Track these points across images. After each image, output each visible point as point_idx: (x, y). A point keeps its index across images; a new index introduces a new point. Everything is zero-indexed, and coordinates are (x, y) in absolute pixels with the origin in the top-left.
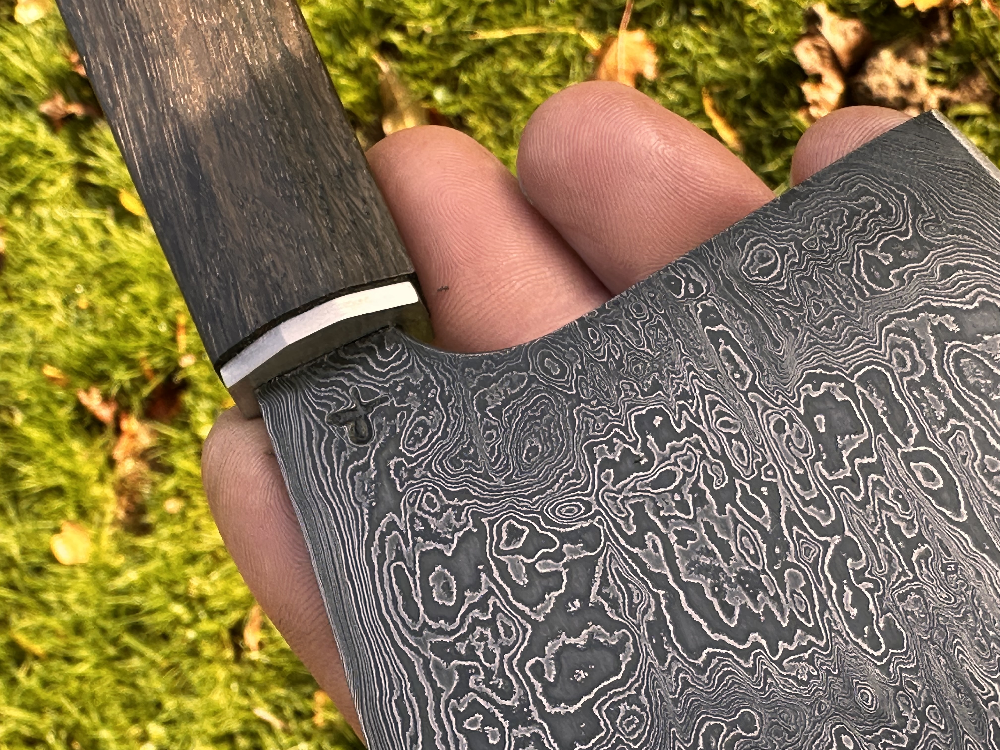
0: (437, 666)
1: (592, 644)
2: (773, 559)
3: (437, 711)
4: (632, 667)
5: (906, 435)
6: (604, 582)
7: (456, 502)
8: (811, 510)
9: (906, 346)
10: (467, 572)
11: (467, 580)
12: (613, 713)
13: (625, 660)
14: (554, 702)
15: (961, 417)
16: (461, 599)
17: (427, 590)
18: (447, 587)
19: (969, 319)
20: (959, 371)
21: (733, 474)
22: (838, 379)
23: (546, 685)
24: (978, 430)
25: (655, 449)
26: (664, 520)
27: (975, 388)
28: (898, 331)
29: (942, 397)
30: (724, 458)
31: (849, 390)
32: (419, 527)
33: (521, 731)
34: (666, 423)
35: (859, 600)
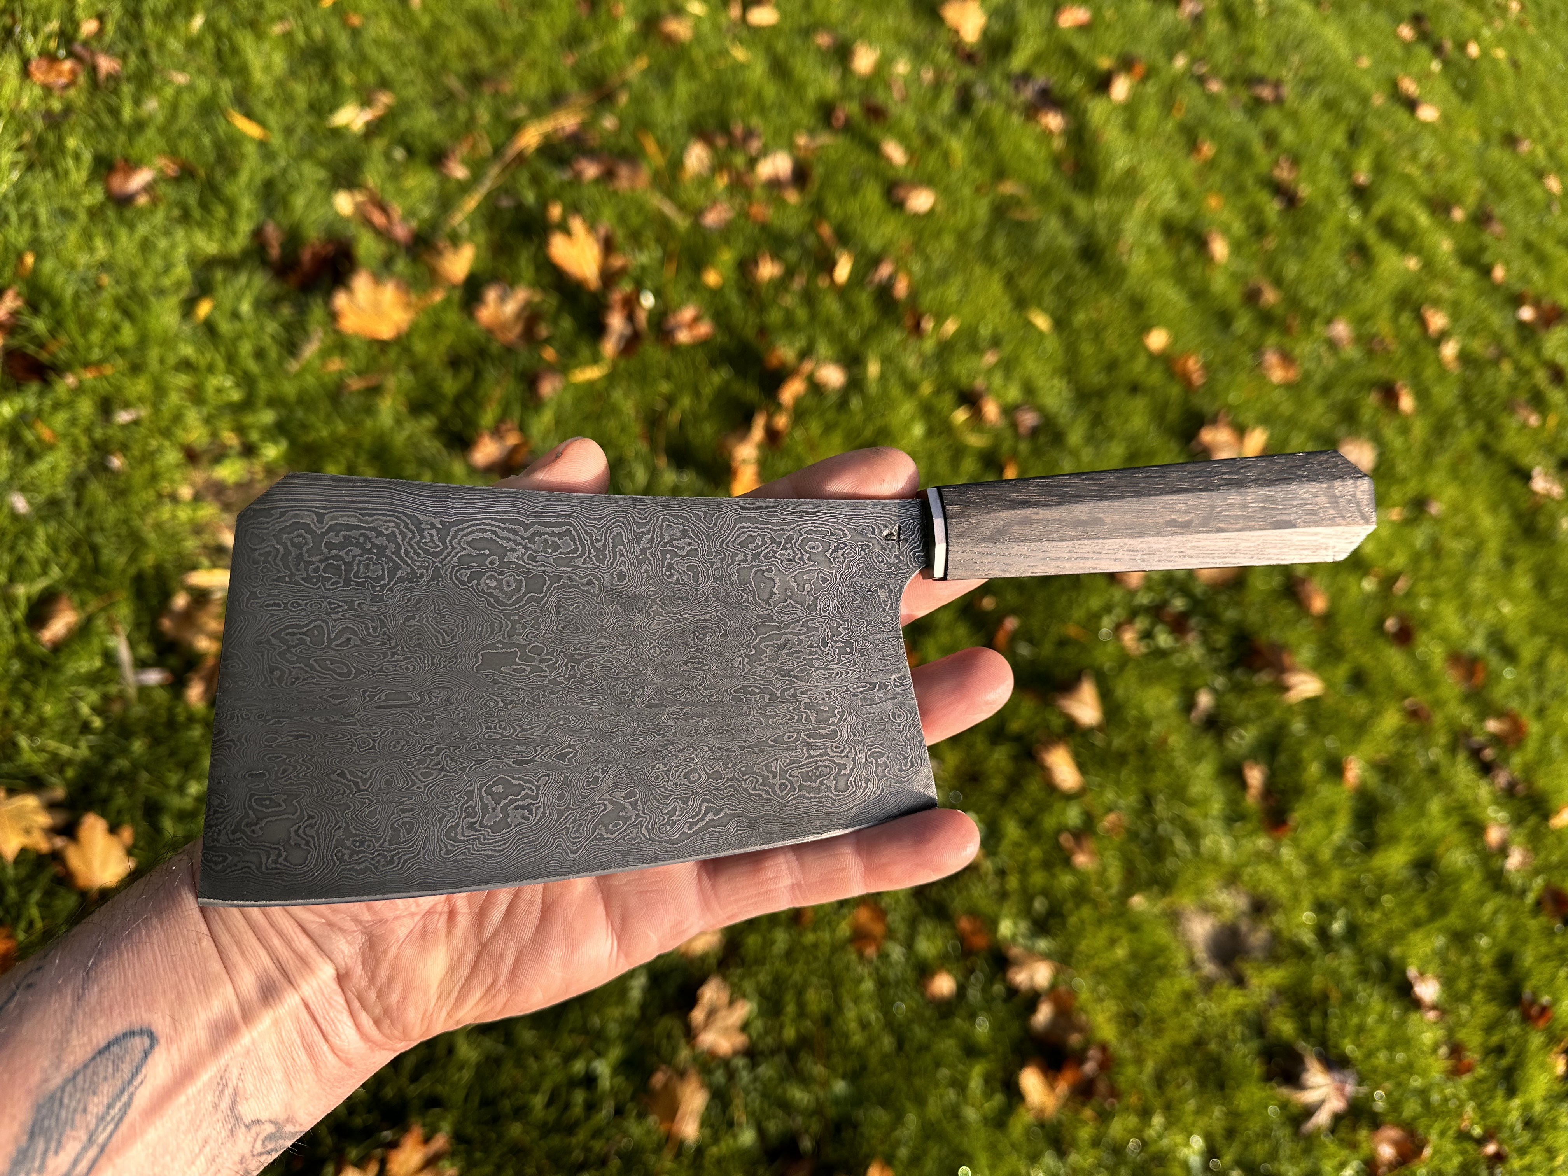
0: (784, 534)
1: (773, 594)
4: (759, 605)
5: (808, 736)
7: (846, 563)
8: (793, 690)
11: (813, 557)
12: (745, 591)
13: (762, 603)
15: (808, 758)
16: (807, 552)
17: (815, 540)
18: (813, 548)
21: (817, 669)
22: (839, 722)
23: (764, 571)
26: (808, 637)
27: (817, 768)
29: (818, 756)
30: (825, 668)
31: (833, 724)
32: (841, 546)
33: (750, 557)
34: (847, 653)
35: (754, 693)
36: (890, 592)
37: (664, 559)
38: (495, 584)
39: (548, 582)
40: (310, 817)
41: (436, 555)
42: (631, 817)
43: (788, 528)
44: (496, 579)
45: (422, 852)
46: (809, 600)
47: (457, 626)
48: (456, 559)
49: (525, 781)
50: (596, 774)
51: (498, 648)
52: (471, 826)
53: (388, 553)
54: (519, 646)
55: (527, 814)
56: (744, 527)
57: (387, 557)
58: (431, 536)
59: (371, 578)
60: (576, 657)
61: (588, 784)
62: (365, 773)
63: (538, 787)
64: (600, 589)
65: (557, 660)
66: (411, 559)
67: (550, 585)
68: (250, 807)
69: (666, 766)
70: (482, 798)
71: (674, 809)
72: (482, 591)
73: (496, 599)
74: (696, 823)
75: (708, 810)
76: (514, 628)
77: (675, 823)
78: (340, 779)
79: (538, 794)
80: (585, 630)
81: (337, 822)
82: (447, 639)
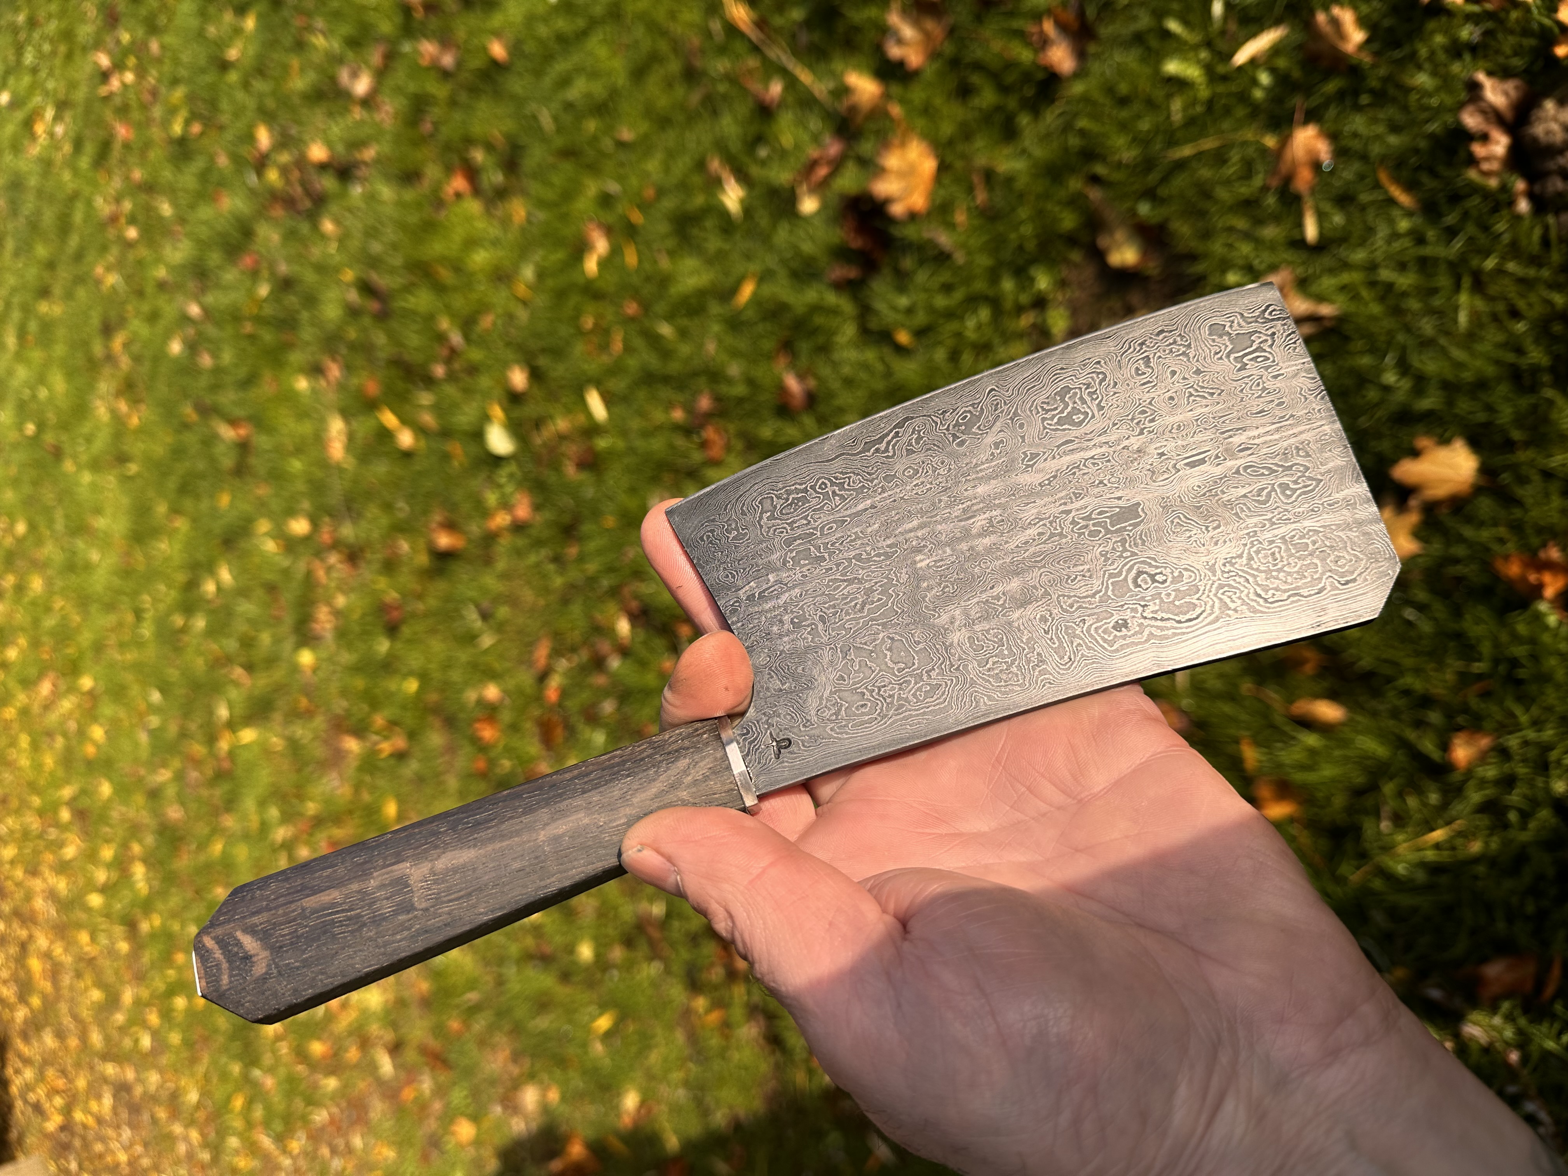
0: (896, 710)
1: (890, 649)
2: (860, 583)
4: (901, 636)
6: (865, 644)
7: (824, 703)
9: (775, 530)
10: (856, 697)
11: (860, 697)
13: (897, 637)
14: (914, 664)
15: (808, 515)
16: (868, 700)
17: (863, 714)
18: (862, 706)
19: (766, 508)
20: (787, 514)
22: (786, 553)
23: (906, 668)
24: (813, 511)
25: (809, 622)
26: (840, 620)
27: (795, 511)
28: (768, 532)
29: (797, 521)
32: (834, 717)
33: (925, 678)
35: (879, 555)
37: (1009, 649)
38: (1157, 578)
39: (1110, 593)
42: (954, 427)
43: (895, 718)
44: (1158, 582)
45: (1119, 358)
47: (1174, 533)
48: (1202, 588)
49: (1057, 430)
50: (998, 451)
51: (1130, 525)
52: (1088, 386)
53: (1263, 575)
54: (1112, 532)
55: (1045, 406)
57: (1261, 572)
58: (1233, 602)
59: (1265, 549)
60: (1057, 538)
61: (1002, 441)
63: (1045, 428)
64: (1059, 602)
65: (1072, 531)
66: (1241, 576)
67: (1106, 592)
68: (1270, 353)
69: (938, 474)
70: (1089, 407)
71: (917, 443)
72: (1165, 568)
73: (1150, 565)
74: (893, 438)
75: (887, 450)
76: (1123, 545)
77: (913, 433)
79: (1043, 423)
80: (1058, 562)
82: (1177, 520)
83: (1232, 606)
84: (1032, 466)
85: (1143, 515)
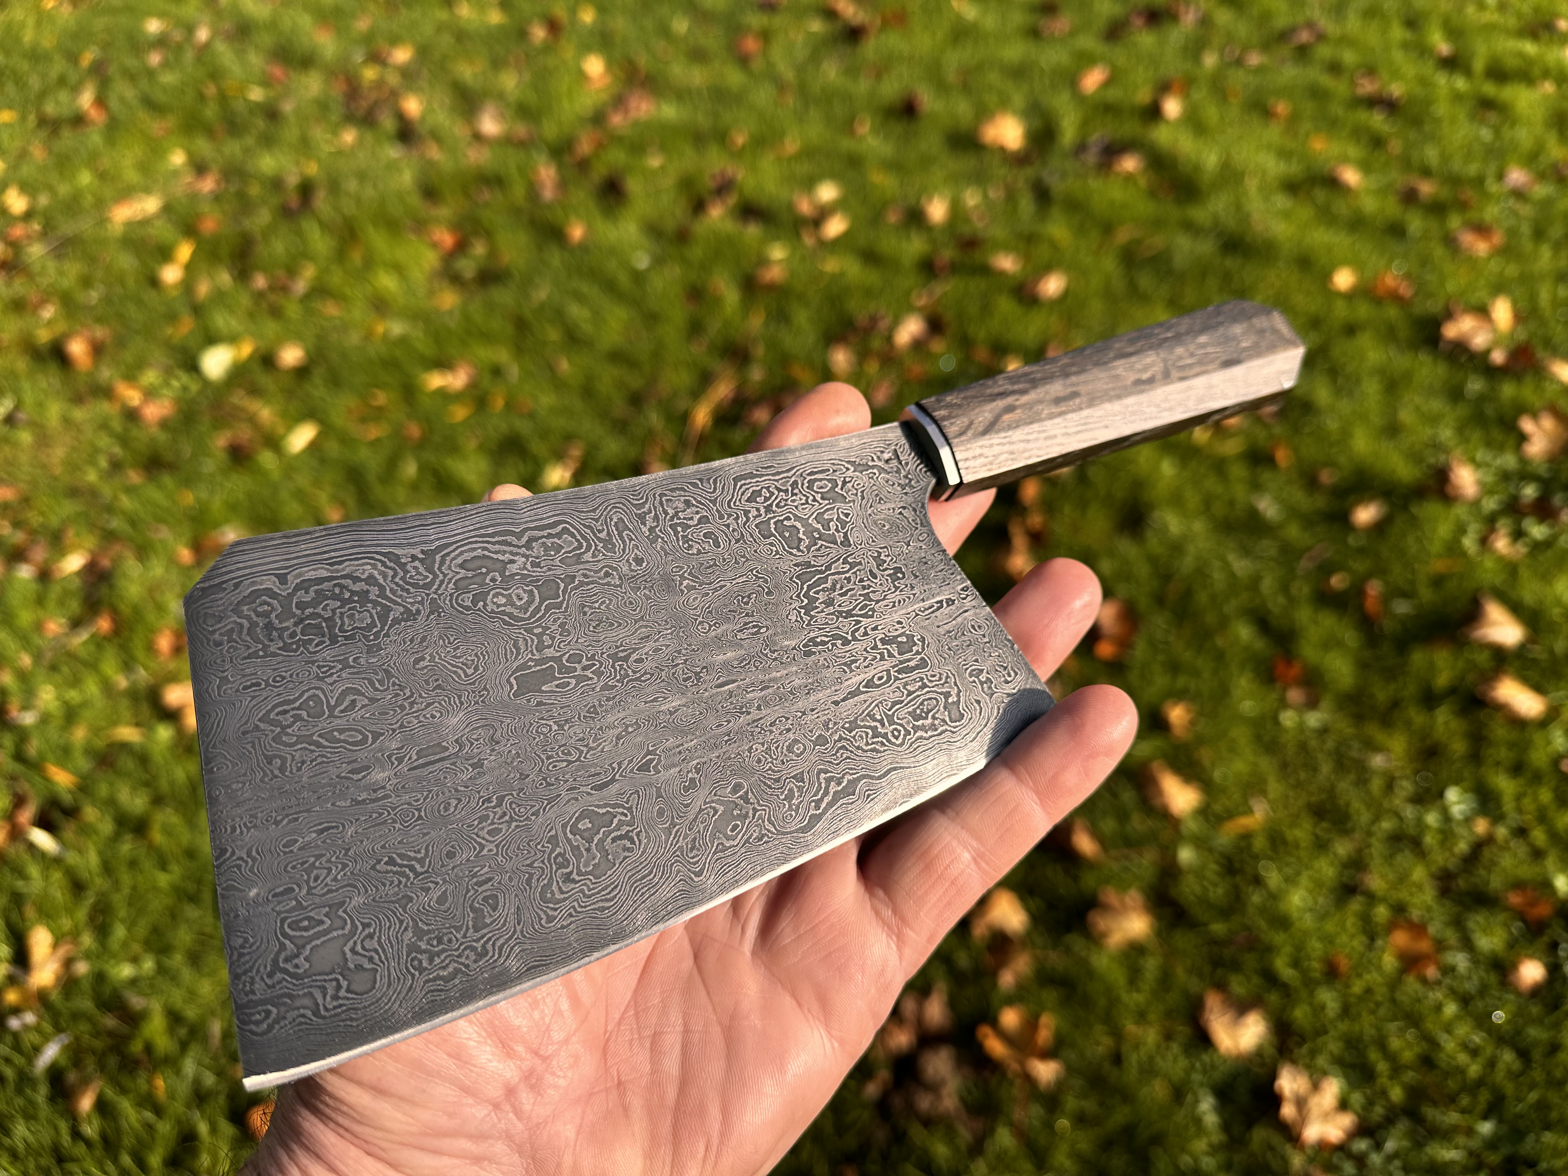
0: (788, 481)
1: (800, 540)
2: (840, 612)
3: (770, 480)
4: (791, 554)
5: (898, 672)
6: (826, 547)
7: (859, 494)
8: (862, 630)
9: (940, 679)
10: (828, 496)
11: (825, 496)
12: (771, 544)
13: (794, 551)
14: (775, 523)
15: (908, 695)
16: (817, 493)
17: (821, 480)
18: (822, 488)
19: (955, 707)
20: (930, 699)
21: (877, 602)
22: (923, 649)
23: (782, 521)
24: (902, 702)
25: (887, 572)
26: (855, 573)
27: (922, 704)
28: (947, 677)
29: (917, 690)
30: (884, 599)
31: (918, 653)
32: (848, 479)
33: (762, 511)
34: (899, 578)
35: (824, 643)
36: (915, 510)
37: (676, 533)
38: (504, 600)
39: (562, 585)
40: (365, 926)
41: (427, 586)
42: (747, 813)
43: (790, 474)
44: (502, 595)
45: (518, 928)
46: (840, 537)
47: (476, 655)
48: (451, 585)
49: (614, 806)
50: (690, 775)
51: (530, 667)
52: (568, 878)
53: (372, 597)
54: (552, 659)
55: (628, 845)
56: (745, 484)
57: (371, 601)
58: (415, 568)
59: (360, 628)
60: (622, 655)
61: (686, 789)
62: (419, 852)
63: (630, 809)
64: (620, 578)
65: (601, 664)
66: (401, 596)
67: (566, 588)
68: (285, 935)
69: (763, 744)
70: (569, 841)
71: (791, 790)
72: (493, 611)
73: (510, 615)
74: (822, 799)
75: (828, 781)
76: (541, 641)
77: (798, 807)
78: (389, 868)
79: (633, 817)
80: (620, 624)
81: (401, 922)
82: (470, 671)
83: (417, 564)
84: (649, 753)
85: (512, 680)
